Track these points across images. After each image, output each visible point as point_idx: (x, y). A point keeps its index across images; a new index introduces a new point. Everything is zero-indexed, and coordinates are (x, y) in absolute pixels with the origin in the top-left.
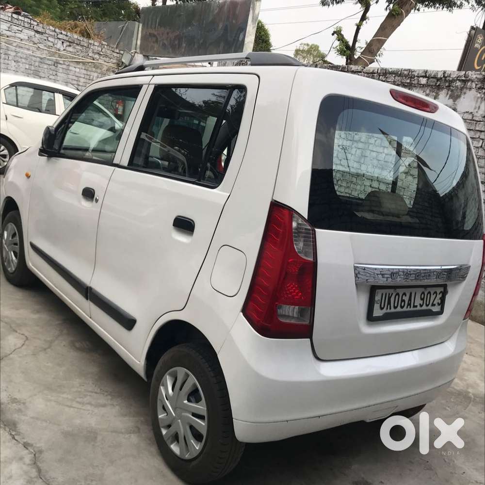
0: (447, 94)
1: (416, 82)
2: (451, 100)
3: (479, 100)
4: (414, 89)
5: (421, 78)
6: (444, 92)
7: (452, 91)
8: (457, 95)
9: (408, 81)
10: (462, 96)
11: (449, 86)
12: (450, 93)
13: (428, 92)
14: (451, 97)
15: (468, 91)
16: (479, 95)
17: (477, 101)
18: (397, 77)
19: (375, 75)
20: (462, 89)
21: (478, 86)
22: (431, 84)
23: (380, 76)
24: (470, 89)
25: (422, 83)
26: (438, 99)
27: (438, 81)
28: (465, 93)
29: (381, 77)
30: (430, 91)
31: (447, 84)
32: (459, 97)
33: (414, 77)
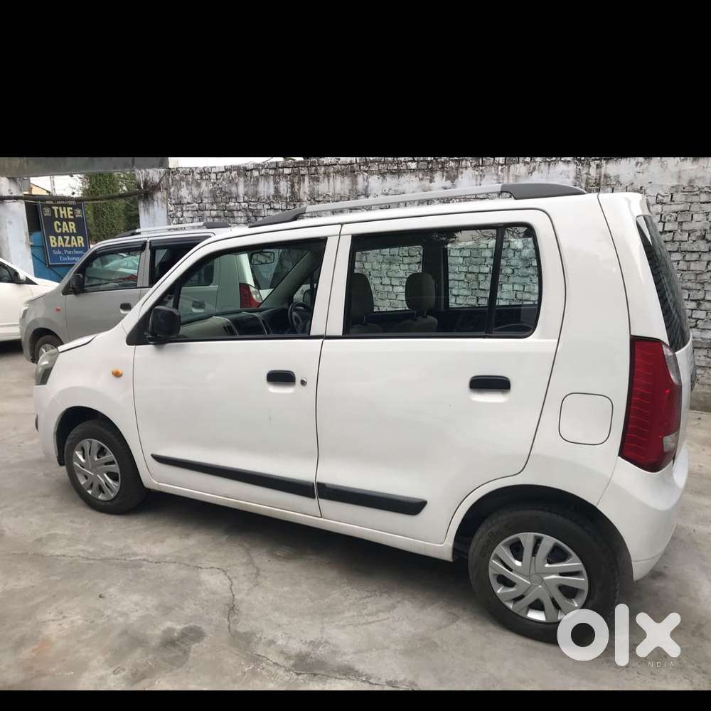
0: (443, 176)
1: (404, 167)
2: (449, 182)
3: (479, 178)
4: (405, 175)
5: (409, 163)
6: (439, 173)
7: (447, 172)
8: (454, 176)
9: (396, 168)
10: (460, 176)
11: (443, 168)
12: (445, 174)
13: (421, 176)
14: (448, 178)
15: (464, 170)
16: (477, 173)
17: (476, 179)
18: (381, 165)
19: (355, 165)
20: (457, 169)
21: (473, 164)
22: (423, 167)
23: (360, 166)
24: (466, 168)
25: (412, 168)
26: (434, 182)
27: (428, 164)
28: (462, 173)
29: (362, 167)
30: (423, 175)
31: (440, 166)
32: (456, 177)
33: (401, 163)
